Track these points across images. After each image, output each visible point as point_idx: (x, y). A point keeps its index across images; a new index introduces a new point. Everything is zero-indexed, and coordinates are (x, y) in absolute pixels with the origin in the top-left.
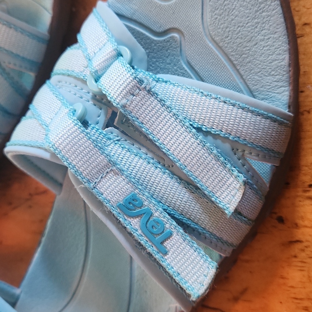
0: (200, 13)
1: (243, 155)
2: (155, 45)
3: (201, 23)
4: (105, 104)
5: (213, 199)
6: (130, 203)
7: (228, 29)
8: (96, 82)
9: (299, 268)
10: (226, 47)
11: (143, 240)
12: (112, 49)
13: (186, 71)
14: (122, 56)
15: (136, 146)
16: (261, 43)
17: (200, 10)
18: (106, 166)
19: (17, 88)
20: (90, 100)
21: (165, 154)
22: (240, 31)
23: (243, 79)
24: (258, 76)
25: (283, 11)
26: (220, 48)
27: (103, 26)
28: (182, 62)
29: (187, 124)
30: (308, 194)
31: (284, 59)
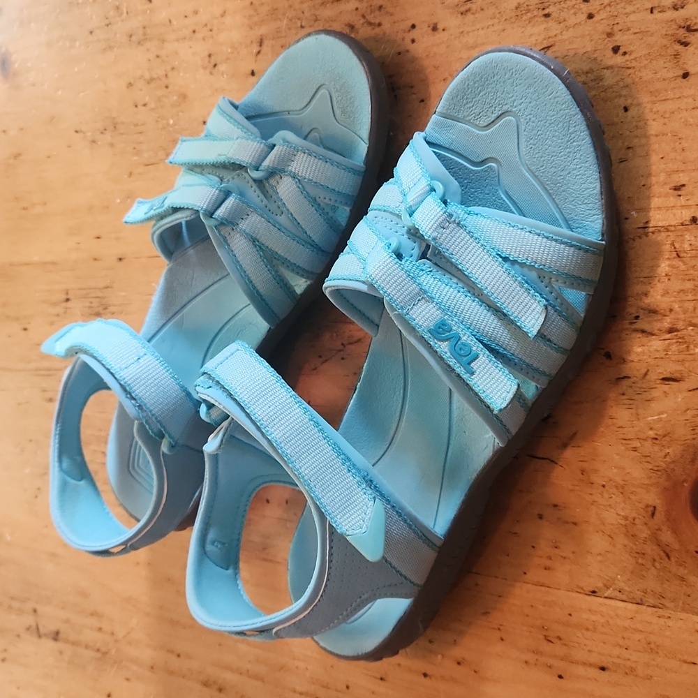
0: (516, 143)
1: (550, 282)
2: (473, 175)
3: (517, 153)
4: (418, 237)
5: (518, 324)
6: (439, 328)
7: (543, 159)
8: (410, 216)
9: (627, 407)
10: (542, 176)
11: (452, 362)
12: (425, 185)
13: (504, 201)
14: (435, 191)
15: (448, 276)
16: (574, 172)
17: (516, 140)
18: (418, 294)
19: (331, 223)
20: (405, 234)
21: (474, 283)
22: (553, 161)
23: (559, 208)
24: (572, 205)
25: (592, 140)
26: (536, 177)
27: (418, 161)
28: (500, 191)
29: (494, 254)
30: (634, 326)
31: (596, 187)
